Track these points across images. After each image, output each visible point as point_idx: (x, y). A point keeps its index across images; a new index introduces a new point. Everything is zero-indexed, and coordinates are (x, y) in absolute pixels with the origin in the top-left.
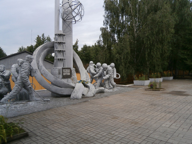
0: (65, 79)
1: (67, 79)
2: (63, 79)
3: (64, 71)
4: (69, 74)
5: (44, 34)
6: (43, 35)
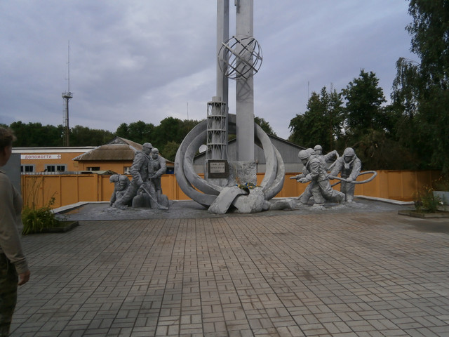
1: (218, 179)
2: (210, 180)
3: (211, 166)
4: (223, 171)
5: (325, 88)
6: (324, 91)
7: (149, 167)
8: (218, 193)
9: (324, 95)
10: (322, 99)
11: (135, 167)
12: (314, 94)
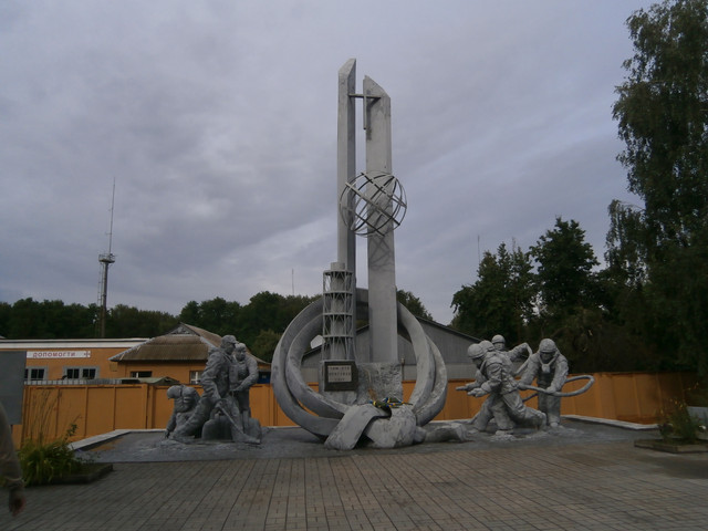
0: (336, 393)
1: (341, 393)
2: (328, 393)
3: (330, 371)
4: (348, 379)
6: (502, 249)
7: (231, 373)
8: (341, 416)
9: (502, 256)
10: (501, 261)
11: (208, 374)
12: (488, 254)
